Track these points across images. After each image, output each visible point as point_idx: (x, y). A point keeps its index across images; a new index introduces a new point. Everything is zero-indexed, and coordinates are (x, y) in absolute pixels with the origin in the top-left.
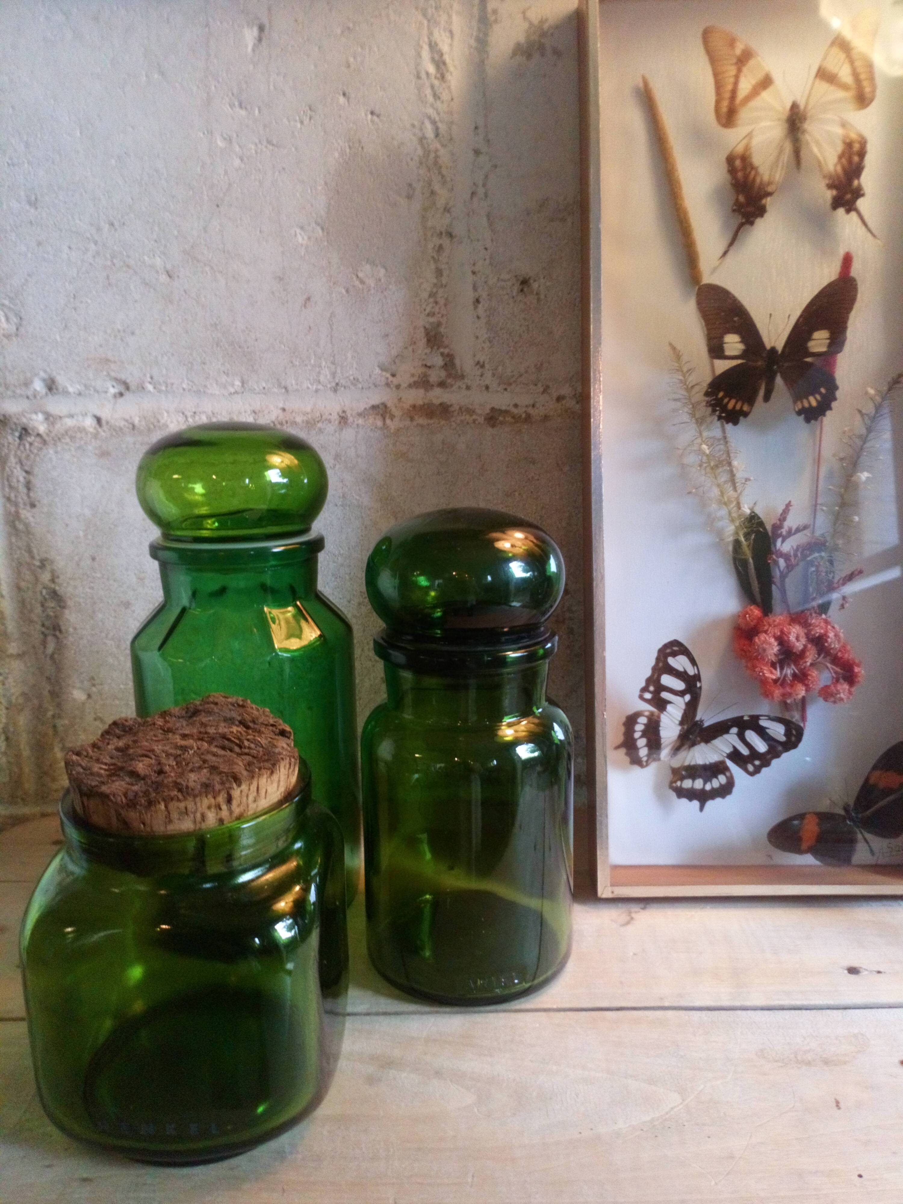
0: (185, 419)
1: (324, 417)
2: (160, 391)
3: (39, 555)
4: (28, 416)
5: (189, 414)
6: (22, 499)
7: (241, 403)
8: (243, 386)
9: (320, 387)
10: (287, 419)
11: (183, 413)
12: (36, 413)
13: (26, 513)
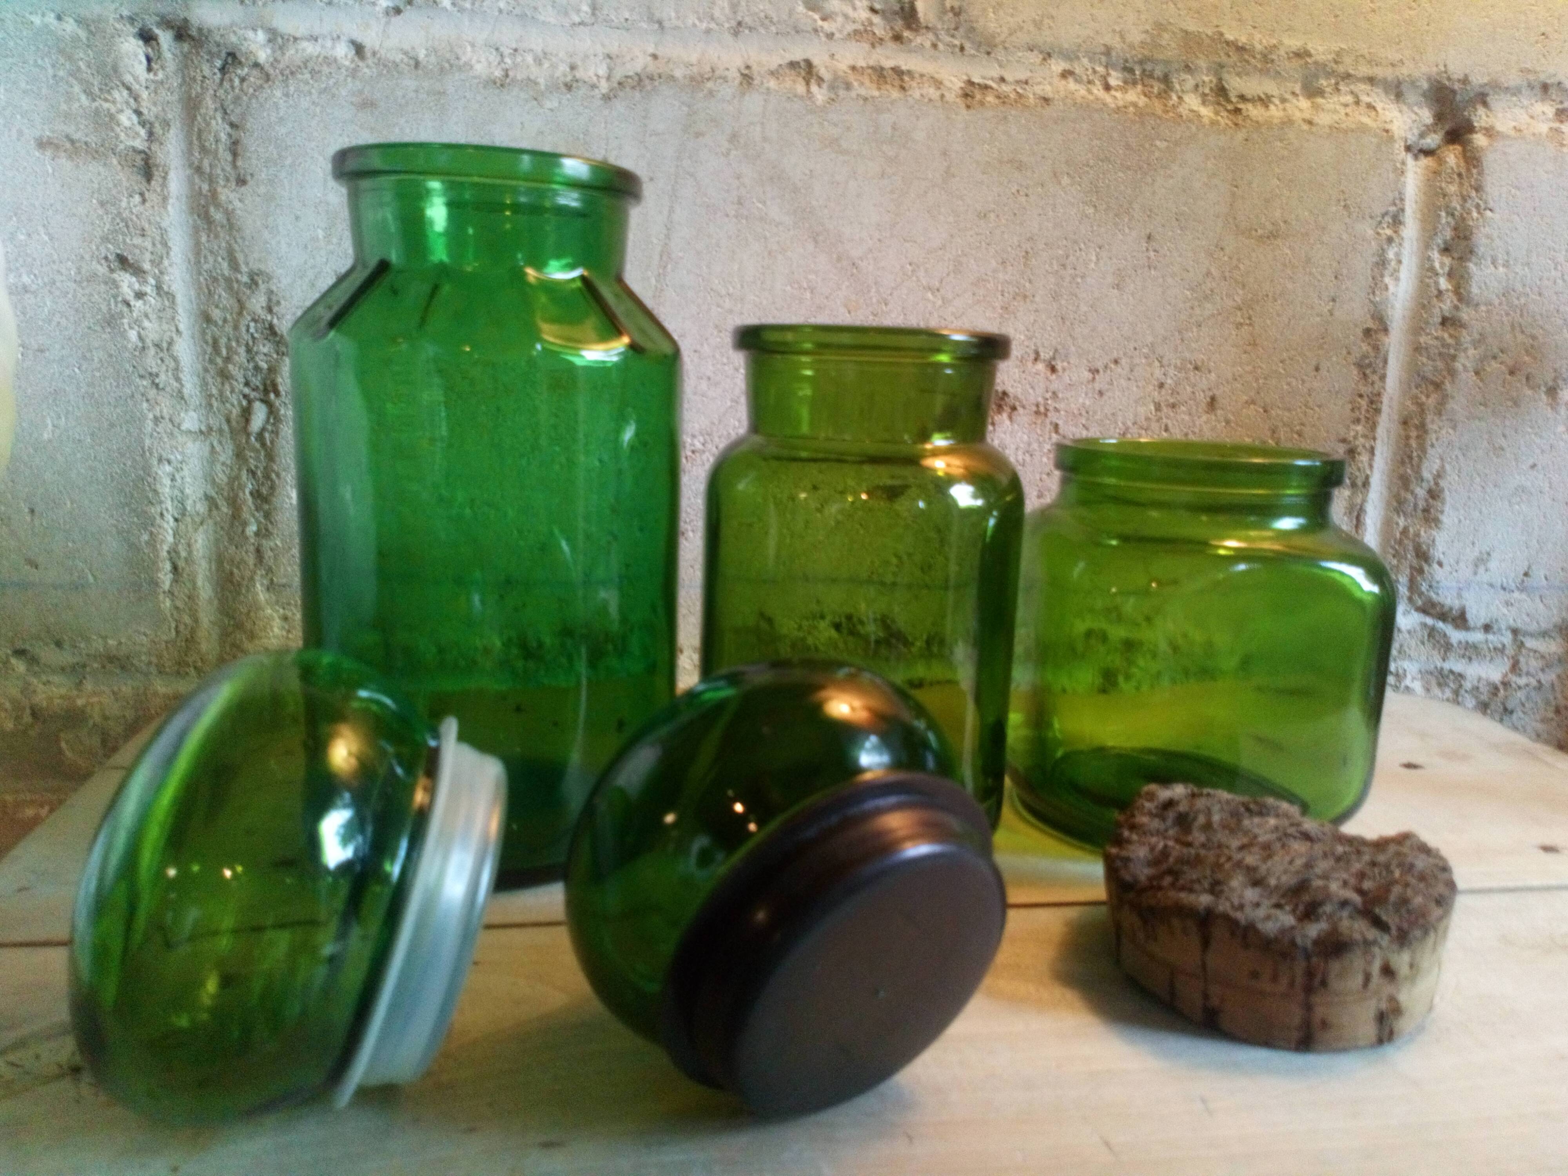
0: (499, 58)
1: (717, 73)
2: (461, 10)
3: (247, 264)
4: (241, 32)
5: (507, 52)
6: (223, 170)
7: (589, 42)
8: (593, 14)
9: (713, 25)
10: (660, 71)
11: (497, 49)
12: (254, 30)
13: (226, 194)
